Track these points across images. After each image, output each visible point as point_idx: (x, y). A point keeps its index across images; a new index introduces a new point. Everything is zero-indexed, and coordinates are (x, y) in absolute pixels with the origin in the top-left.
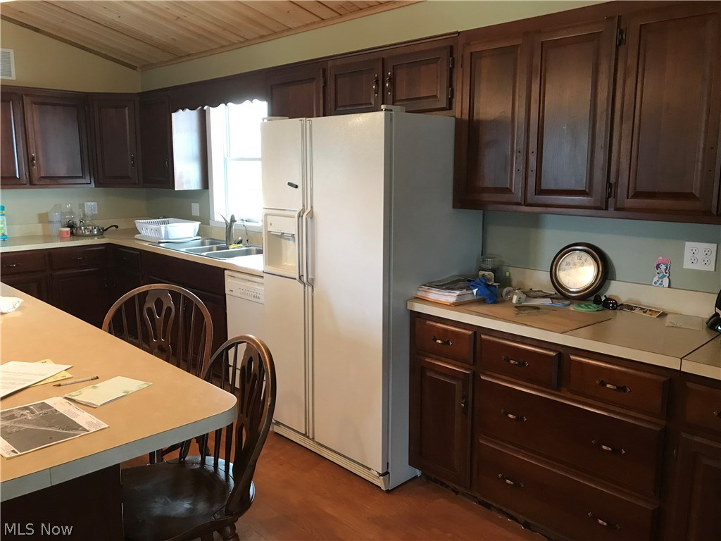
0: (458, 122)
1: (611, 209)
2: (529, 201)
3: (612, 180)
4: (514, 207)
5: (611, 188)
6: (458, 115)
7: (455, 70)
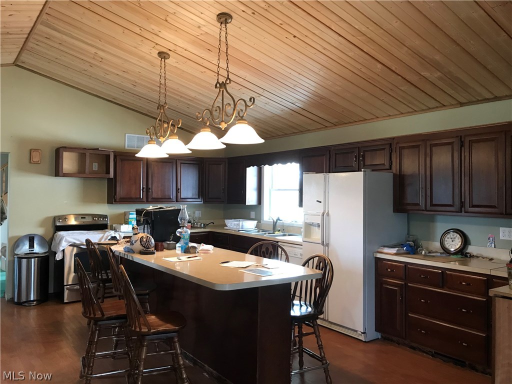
0: (395, 176)
1: (463, 212)
2: (428, 209)
3: (463, 200)
4: (422, 212)
5: (462, 204)
6: (394, 172)
7: (392, 154)
